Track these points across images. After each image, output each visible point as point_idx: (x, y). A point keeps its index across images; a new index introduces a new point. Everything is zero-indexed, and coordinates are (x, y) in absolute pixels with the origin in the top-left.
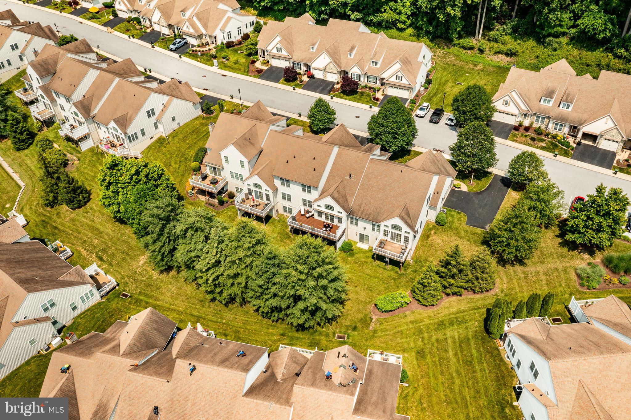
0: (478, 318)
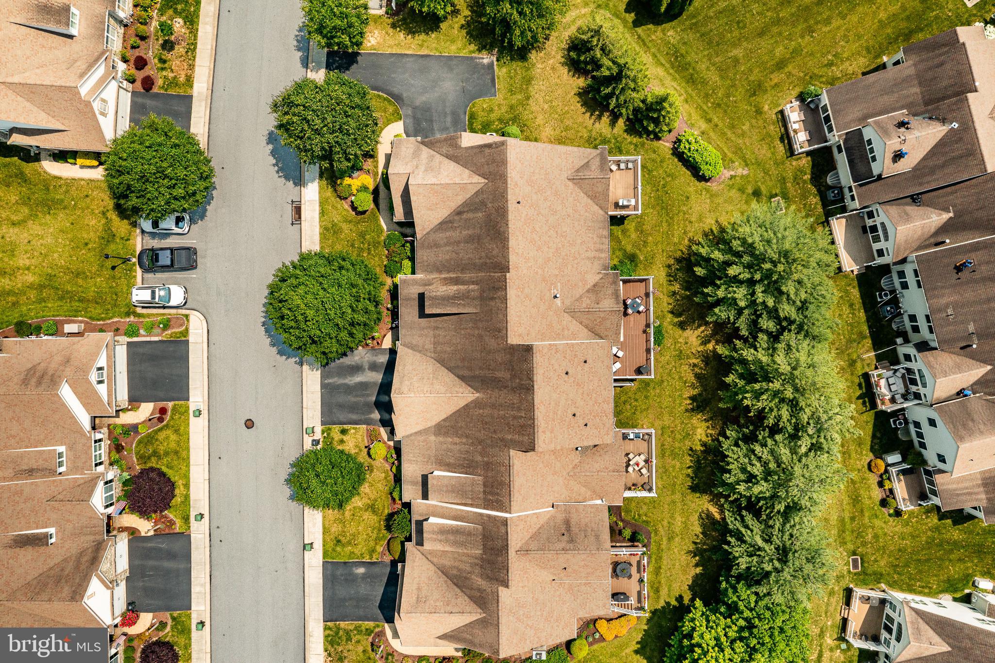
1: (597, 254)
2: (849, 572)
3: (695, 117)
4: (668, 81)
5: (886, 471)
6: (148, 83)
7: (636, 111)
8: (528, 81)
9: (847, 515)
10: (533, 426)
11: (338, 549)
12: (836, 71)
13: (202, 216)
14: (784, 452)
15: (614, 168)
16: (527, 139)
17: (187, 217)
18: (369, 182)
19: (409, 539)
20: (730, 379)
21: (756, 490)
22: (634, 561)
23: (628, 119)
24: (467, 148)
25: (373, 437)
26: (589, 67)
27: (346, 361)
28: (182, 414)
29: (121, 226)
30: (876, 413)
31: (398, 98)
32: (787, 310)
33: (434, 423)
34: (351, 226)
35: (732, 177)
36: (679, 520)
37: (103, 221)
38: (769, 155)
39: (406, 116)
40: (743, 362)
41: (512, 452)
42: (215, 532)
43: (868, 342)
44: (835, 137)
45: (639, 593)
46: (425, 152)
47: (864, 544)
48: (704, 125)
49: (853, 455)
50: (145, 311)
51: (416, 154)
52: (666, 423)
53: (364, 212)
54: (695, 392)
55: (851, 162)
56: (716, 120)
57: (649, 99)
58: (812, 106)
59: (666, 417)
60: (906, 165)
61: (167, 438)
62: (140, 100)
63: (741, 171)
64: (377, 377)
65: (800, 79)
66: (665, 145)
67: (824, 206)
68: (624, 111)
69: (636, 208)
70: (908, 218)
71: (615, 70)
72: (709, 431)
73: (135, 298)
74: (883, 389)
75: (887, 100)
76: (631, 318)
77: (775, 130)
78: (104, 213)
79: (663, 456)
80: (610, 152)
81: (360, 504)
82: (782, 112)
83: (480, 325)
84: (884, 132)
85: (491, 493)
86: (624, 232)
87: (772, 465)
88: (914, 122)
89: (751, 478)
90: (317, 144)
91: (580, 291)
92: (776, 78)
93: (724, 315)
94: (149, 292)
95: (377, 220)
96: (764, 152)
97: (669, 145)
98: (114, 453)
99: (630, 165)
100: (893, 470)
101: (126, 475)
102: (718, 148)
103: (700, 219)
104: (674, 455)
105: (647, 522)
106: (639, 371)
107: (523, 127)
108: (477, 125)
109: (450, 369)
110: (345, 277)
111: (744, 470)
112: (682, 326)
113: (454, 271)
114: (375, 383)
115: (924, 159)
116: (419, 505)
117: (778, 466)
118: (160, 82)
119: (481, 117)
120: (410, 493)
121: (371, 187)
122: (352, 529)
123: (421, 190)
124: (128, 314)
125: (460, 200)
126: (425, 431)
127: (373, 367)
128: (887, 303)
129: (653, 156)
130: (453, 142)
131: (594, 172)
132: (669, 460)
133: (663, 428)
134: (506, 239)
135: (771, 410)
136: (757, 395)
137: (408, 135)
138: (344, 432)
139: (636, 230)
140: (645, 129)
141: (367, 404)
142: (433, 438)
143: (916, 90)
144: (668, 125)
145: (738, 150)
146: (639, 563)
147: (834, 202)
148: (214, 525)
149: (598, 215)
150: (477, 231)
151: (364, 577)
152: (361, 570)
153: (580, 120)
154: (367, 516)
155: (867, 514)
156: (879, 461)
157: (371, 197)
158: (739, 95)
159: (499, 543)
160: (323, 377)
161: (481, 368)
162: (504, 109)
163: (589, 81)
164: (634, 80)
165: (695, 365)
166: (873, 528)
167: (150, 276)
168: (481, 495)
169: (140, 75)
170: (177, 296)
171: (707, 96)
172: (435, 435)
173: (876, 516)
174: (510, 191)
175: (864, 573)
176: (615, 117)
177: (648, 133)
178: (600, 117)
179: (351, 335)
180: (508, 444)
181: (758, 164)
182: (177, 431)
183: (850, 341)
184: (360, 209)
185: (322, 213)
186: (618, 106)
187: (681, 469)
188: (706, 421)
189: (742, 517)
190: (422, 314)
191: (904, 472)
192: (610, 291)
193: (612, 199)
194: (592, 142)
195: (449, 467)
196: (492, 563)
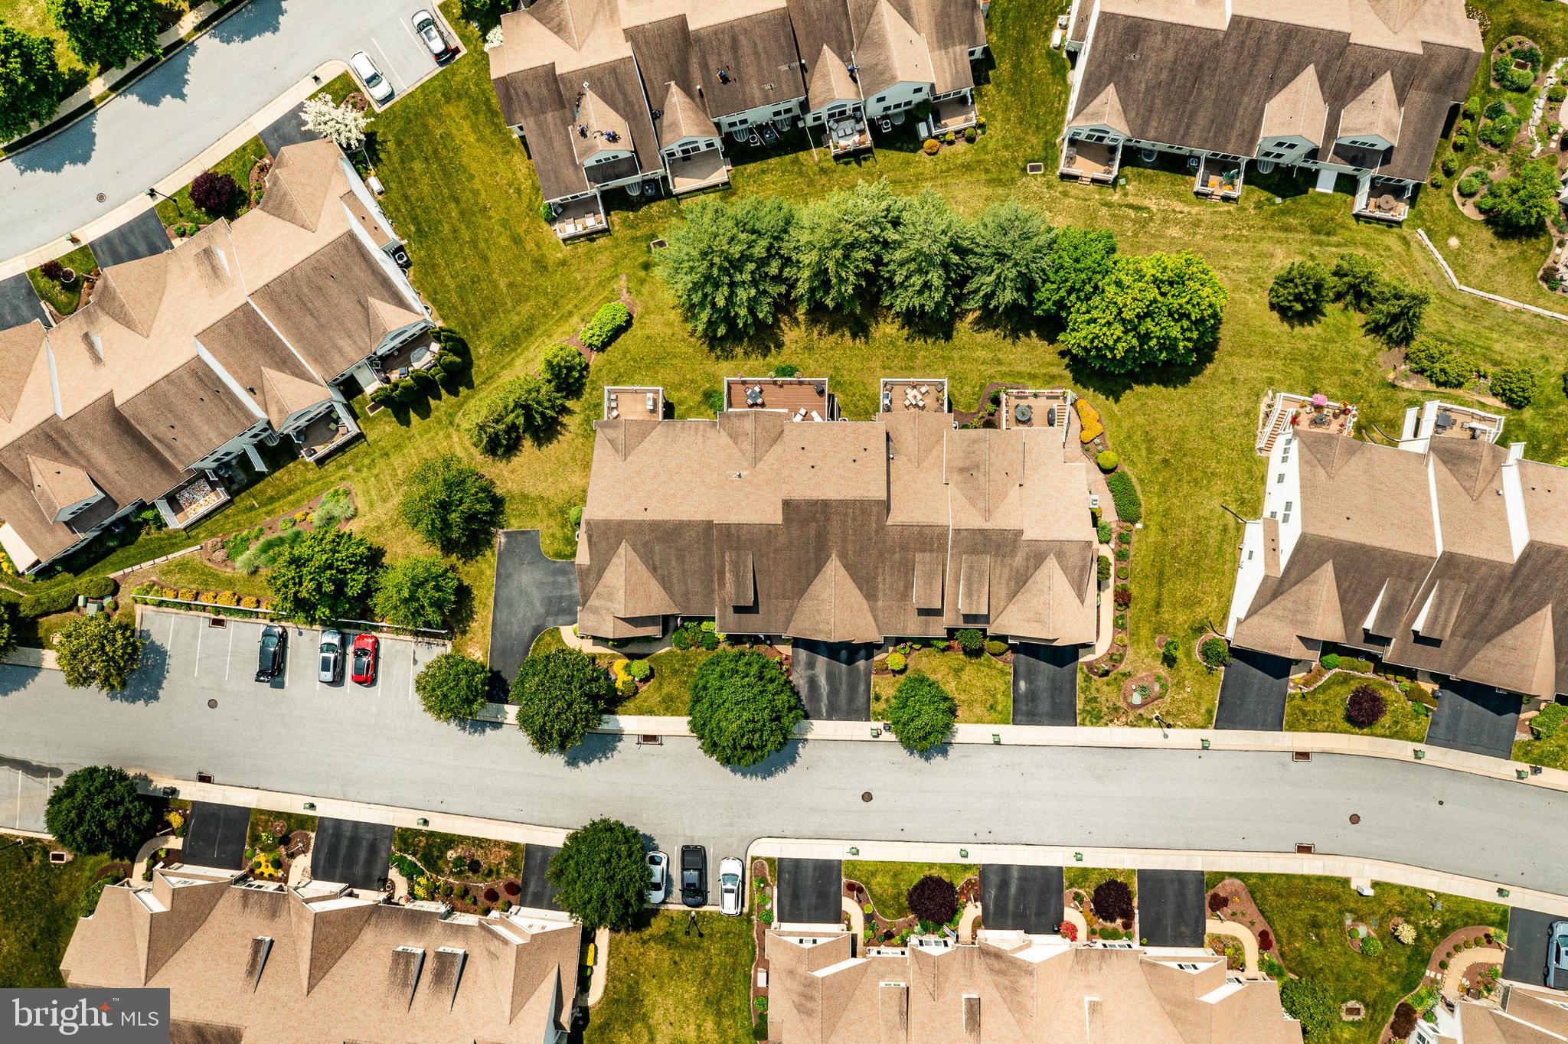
1: (700, 433)
2: (1044, 175)
3: (566, 328)
4: (529, 354)
5: (936, 137)
6: (512, 889)
7: (558, 389)
8: (524, 497)
9: (983, 177)
10: (862, 502)
11: (999, 708)
12: (526, 185)
13: (651, 839)
14: (899, 255)
15: (615, 413)
16: (584, 501)
17: (651, 853)
18: (620, 664)
19: (984, 630)
20: (829, 302)
21: (936, 282)
22: (1014, 402)
23: (566, 397)
24: (591, 559)
25: (884, 670)
26: (514, 435)
27: (804, 693)
28: (855, 868)
29: (657, 926)
30: (877, 146)
31: (537, 631)
32: (759, 251)
33: (865, 602)
34: (665, 684)
35: (629, 292)
36: (981, 354)
37: (652, 944)
38: (607, 253)
39: (555, 622)
40: (812, 290)
41: (889, 522)
42: (981, 838)
43: (802, 155)
44: (593, 190)
45: (1048, 398)
46: (593, 601)
47: (1014, 160)
48: (576, 319)
49: (919, 170)
50: (747, 904)
51: (596, 611)
52: (879, 364)
53: (651, 669)
54: (848, 334)
55: (617, 177)
56: (570, 306)
57: (548, 376)
58: (560, 210)
59: (872, 364)
60: (622, 128)
61: (879, 884)
62: (529, 898)
63: (622, 283)
64: (822, 661)
65: (532, 222)
66: (595, 359)
67: (661, 198)
68: (559, 402)
69: (656, 392)
70: (674, 125)
71: (520, 411)
72: (889, 320)
73: (733, 911)
74: (850, 142)
75: (558, 144)
76: (767, 400)
77: (583, 247)
78: (644, 942)
79: (913, 368)
80: (599, 416)
81: (953, 684)
82: (564, 240)
83: (764, 551)
84: (588, 151)
85: (931, 545)
86: (681, 403)
87: (913, 266)
88: (581, 121)
89: (927, 286)
90: (581, 706)
91: (735, 451)
92: (530, 246)
93: (766, 308)
94: (726, 895)
95: (660, 656)
96: (605, 258)
97: (594, 355)
98: (893, 941)
99: (613, 397)
100: (934, 132)
101: (917, 928)
102: (599, 305)
103: (670, 325)
104: (912, 357)
105: (982, 386)
106: (821, 393)
107: (571, 504)
108: (568, 550)
109: (810, 583)
110: (714, 682)
111: (920, 292)
112: (779, 345)
113: (712, 576)
114: (828, 664)
115: (617, 110)
116: (949, 620)
117: (914, 260)
118: (511, 876)
119: (559, 546)
120: (937, 628)
121: (627, 661)
122: (978, 693)
123: (631, 606)
124: (750, 921)
125: (641, 567)
126: (873, 610)
127: (811, 665)
128: (762, 136)
129: (605, 371)
130: (585, 573)
131: (618, 434)
132: (918, 363)
133: (884, 368)
134: (681, 522)
135: (857, 267)
136: (842, 281)
137: (575, 622)
138: (878, 698)
139: (679, 390)
140: (577, 380)
141: (850, 674)
142: (880, 603)
143: (549, 116)
144: (574, 357)
145: (601, 285)
146: (1017, 397)
147: (658, 189)
148: (973, 839)
149: (662, 432)
150: (673, 551)
151: (1029, 682)
152: (1022, 685)
153: (565, 445)
154: (965, 676)
155: (983, 157)
156: (926, 144)
157: (636, 661)
158: (547, 284)
159: (979, 538)
160: (819, 717)
161: (807, 552)
162: (552, 522)
163: (527, 436)
164: (529, 392)
165: (820, 334)
166: (997, 150)
167: (710, 896)
168: (934, 555)
169: (504, 896)
170: (732, 867)
171: (545, 315)
172: (877, 600)
173: (985, 146)
174: (635, 518)
175: (1045, 159)
176: (565, 410)
177: (582, 376)
178: (563, 426)
179: (772, 681)
180: (881, 528)
181: (616, 264)
182: (873, 874)
183: (801, 174)
184: (648, 672)
185: (651, 712)
186: (553, 408)
187: (927, 350)
188: (877, 323)
189: (969, 293)
190: (753, 609)
191: (937, 120)
192: (736, 422)
193: (646, 417)
194: (589, 434)
195: (909, 586)
196: (999, 547)
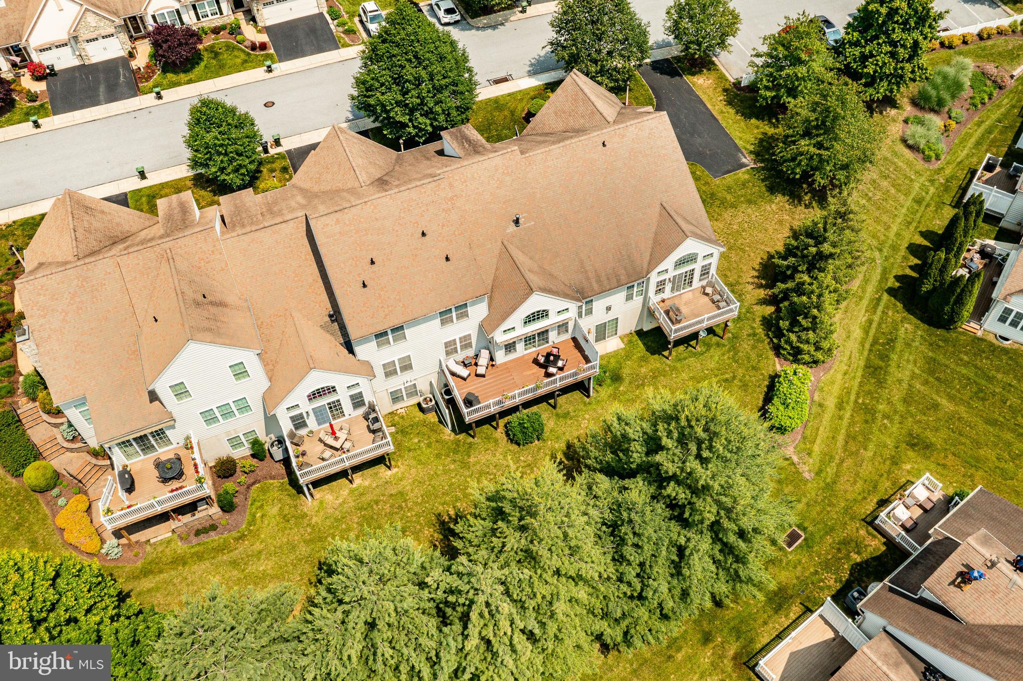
0: (898, 317)
4: (854, 347)
8: (751, 201)
38: (852, 497)
42: (144, 112)
48: (831, 403)
56: (847, 415)
59: (419, 492)
61: (237, 58)
63: (805, 470)
66: (775, 365)
92: (953, 462)
96: (849, 488)
145: (828, 456)
148: (152, 109)
153: (744, 268)
171: (868, 393)
176: (770, 301)
182: (244, 62)
